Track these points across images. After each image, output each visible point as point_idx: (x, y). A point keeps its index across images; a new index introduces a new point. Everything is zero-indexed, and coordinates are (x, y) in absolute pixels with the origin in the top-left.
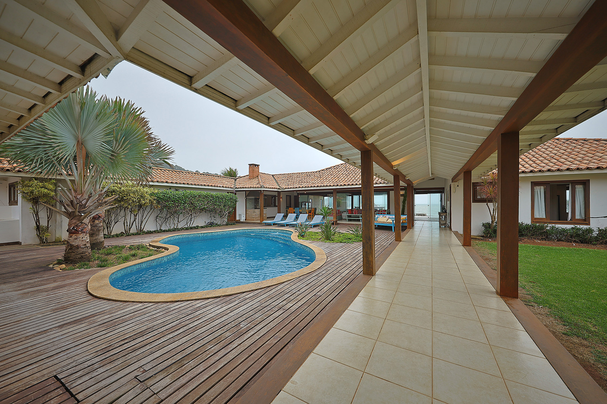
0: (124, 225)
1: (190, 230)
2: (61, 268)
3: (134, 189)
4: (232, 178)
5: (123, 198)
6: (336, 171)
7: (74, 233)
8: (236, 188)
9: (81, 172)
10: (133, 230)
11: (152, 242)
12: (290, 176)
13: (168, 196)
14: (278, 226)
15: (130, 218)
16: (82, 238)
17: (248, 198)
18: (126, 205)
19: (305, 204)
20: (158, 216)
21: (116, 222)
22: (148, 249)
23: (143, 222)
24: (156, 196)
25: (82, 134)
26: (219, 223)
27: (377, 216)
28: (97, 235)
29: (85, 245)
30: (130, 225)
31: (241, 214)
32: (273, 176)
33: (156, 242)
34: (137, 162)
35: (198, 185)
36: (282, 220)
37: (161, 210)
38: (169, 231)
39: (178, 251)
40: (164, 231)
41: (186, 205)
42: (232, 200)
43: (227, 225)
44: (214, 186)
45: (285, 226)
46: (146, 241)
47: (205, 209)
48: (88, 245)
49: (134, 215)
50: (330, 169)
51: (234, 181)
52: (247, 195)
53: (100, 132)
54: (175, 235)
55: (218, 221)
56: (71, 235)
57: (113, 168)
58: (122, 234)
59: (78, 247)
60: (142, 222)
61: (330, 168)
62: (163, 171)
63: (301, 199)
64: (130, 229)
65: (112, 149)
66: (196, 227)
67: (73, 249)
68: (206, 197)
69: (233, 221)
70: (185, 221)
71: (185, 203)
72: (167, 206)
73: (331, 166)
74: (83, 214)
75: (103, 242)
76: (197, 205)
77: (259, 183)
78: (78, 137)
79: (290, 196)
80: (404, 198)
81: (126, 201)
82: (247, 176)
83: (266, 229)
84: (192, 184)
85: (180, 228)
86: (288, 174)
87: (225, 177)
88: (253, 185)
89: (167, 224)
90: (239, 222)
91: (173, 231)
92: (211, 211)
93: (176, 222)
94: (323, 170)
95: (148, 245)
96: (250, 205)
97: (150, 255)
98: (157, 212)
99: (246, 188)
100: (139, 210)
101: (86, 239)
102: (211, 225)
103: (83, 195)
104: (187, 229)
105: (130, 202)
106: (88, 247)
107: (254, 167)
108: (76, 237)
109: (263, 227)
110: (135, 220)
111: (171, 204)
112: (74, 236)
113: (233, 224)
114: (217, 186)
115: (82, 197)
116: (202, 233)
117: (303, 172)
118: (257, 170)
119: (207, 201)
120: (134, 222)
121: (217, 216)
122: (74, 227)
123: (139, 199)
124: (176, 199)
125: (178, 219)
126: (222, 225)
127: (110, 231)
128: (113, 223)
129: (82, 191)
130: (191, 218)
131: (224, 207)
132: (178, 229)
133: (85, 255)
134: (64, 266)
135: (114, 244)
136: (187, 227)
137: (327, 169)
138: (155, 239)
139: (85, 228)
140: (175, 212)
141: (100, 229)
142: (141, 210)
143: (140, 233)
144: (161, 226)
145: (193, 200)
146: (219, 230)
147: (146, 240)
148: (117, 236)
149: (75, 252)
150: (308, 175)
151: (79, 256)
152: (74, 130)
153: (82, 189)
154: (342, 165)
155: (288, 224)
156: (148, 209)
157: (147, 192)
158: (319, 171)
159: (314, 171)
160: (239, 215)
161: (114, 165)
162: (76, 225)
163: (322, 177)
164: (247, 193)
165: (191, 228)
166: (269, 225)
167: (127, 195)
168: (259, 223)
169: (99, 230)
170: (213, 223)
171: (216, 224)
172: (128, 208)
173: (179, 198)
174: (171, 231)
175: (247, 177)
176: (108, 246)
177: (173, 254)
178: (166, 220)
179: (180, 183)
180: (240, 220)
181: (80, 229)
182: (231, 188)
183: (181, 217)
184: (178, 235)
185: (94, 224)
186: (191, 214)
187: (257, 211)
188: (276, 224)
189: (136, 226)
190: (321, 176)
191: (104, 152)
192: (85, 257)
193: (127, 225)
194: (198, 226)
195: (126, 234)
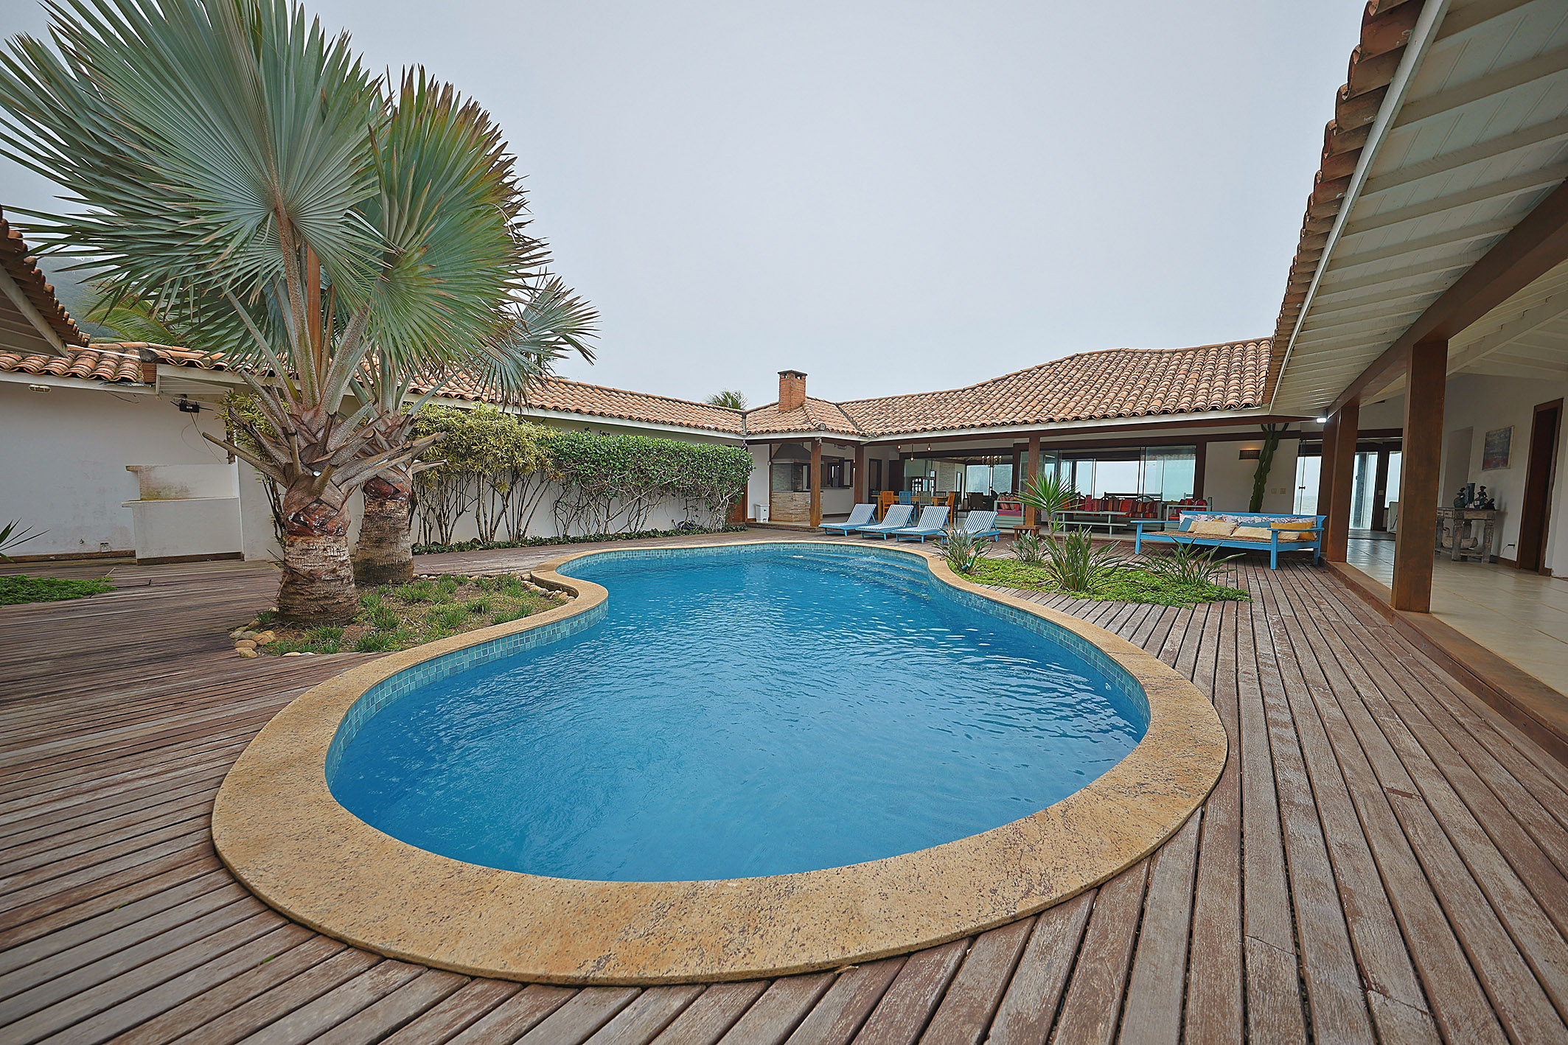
0: (478, 521)
1: (638, 540)
2: (260, 643)
3: (497, 424)
4: (736, 412)
5: (470, 447)
6: (1028, 384)
7: (298, 533)
8: (749, 433)
9: (304, 333)
10: (501, 535)
11: (538, 568)
12: (886, 405)
13: (582, 446)
14: (864, 538)
15: (493, 504)
16: (325, 549)
17: (775, 461)
18: (478, 468)
19: (918, 483)
20: (558, 501)
21: (461, 513)
22: (525, 587)
23: (524, 516)
24: (552, 447)
25: (286, 183)
26: (706, 526)
27: (1186, 516)
28: (391, 543)
29: (334, 571)
30: (492, 522)
31: (758, 503)
32: (837, 405)
33: (550, 568)
34: (471, 292)
35: (656, 422)
36: (871, 522)
37: (566, 486)
38: (585, 540)
39: (604, 601)
40: (574, 541)
41: (627, 473)
42: (738, 466)
43: (725, 530)
44: (696, 427)
45: (883, 539)
46: (523, 565)
47: (673, 486)
48: (346, 572)
49: (502, 496)
50: (1006, 382)
51: (740, 417)
52: (773, 454)
53: (340, 172)
54: (599, 551)
55: (704, 520)
56: (292, 539)
57: (396, 310)
58: (473, 545)
59: (312, 578)
60: (521, 515)
61: (1005, 379)
62: (570, 386)
63: (911, 467)
64: (492, 532)
65: (381, 236)
66: (652, 533)
67: (298, 585)
68: (676, 453)
69: (739, 521)
70: (625, 515)
71: (625, 468)
72: (580, 474)
73: (1009, 373)
74: (317, 474)
75: (409, 563)
76: (653, 474)
77: (808, 420)
78: (274, 192)
79: (879, 462)
80: (1261, 464)
81: (479, 456)
82: (771, 405)
83: (834, 545)
84: (640, 420)
85: (613, 535)
86: (880, 400)
87: (719, 409)
88: (791, 426)
89: (582, 523)
90: (753, 525)
91: (597, 540)
92: (686, 492)
93: (602, 518)
94: (983, 386)
95: (526, 576)
96: (782, 480)
97: (525, 613)
98: (555, 491)
99: (775, 432)
100: (513, 483)
101: (336, 554)
102: (687, 529)
103: (317, 410)
104: (629, 537)
105: (489, 459)
106: (342, 580)
107: (792, 379)
108: (305, 546)
109: (823, 538)
110: (504, 511)
111: (586, 468)
112: (300, 543)
113: (741, 530)
114: (703, 428)
115: (317, 419)
116: (666, 550)
117: (921, 392)
118: (799, 387)
119: (678, 465)
120: (502, 514)
121: (702, 506)
122: (297, 515)
123: (510, 454)
124: (601, 455)
125: (608, 511)
126: (715, 531)
127: (447, 535)
128: (453, 515)
129: (314, 399)
130: (639, 510)
131: (719, 482)
132: (606, 535)
133: (333, 604)
134: (269, 636)
135: (443, 571)
136: (629, 531)
137: (994, 382)
138: (549, 561)
139: (331, 518)
140: (600, 492)
141: (399, 526)
142: (519, 485)
143: (518, 542)
144: (566, 529)
145: (645, 463)
146: (709, 543)
147: (526, 563)
148: (461, 547)
149: (303, 594)
150: (942, 399)
151: (314, 607)
152: (256, 165)
153: (313, 392)
154: (1040, 368)
155: (893, 532)
156: (535, 481)
157: (528, 435)
158: (973, 389)
159: (956, 389)
160: (755, 506)
161: (399, 301)
162: (303, 507)
163: (984, 401)
164: (775, 447)
165: (640, 536)
166: (838, 533)
167: (480, 439)
168: (807, 530)
169: (397, 530)
170: (691, 525)
171: (700, 528)
172: (484, 476)
173: (609, 453)
174: (592, 541)
175: (772, 408)
176: (429, 575)
177: (588, 611)
178: (580, 512)
179: (611, 416)
180: (755, 520)
181: (315, 520)
182: (736, 432)
183: (615, 507)
184: (607, 552)
185: (382, 511)
186: (639, 499)
187: (802, 499)
188: (858, 532)
189: (508, 526)
190: (982, 400)
191: (356, 245)
192: (335, 609)
193: (486, 522)
194: (655, 531)
195: (483, 545)
